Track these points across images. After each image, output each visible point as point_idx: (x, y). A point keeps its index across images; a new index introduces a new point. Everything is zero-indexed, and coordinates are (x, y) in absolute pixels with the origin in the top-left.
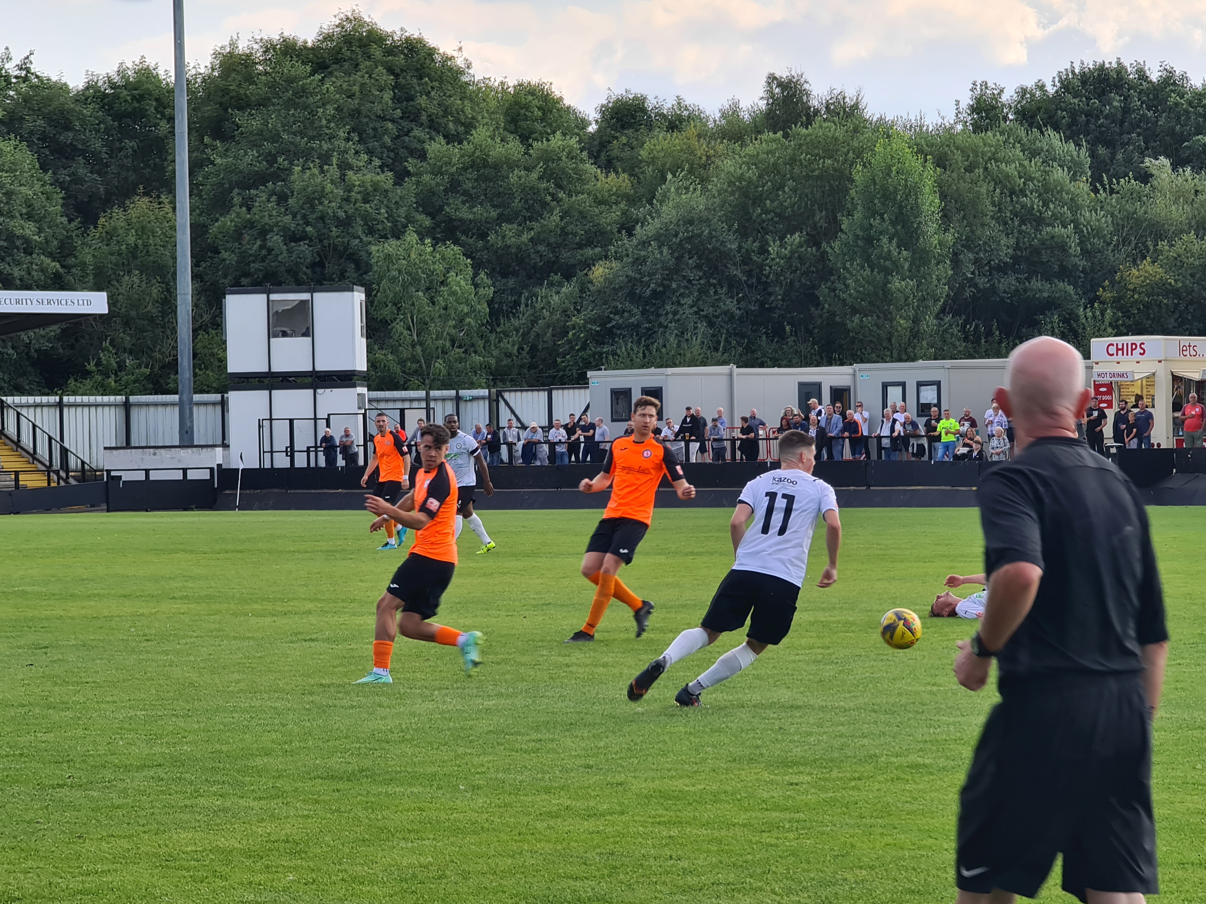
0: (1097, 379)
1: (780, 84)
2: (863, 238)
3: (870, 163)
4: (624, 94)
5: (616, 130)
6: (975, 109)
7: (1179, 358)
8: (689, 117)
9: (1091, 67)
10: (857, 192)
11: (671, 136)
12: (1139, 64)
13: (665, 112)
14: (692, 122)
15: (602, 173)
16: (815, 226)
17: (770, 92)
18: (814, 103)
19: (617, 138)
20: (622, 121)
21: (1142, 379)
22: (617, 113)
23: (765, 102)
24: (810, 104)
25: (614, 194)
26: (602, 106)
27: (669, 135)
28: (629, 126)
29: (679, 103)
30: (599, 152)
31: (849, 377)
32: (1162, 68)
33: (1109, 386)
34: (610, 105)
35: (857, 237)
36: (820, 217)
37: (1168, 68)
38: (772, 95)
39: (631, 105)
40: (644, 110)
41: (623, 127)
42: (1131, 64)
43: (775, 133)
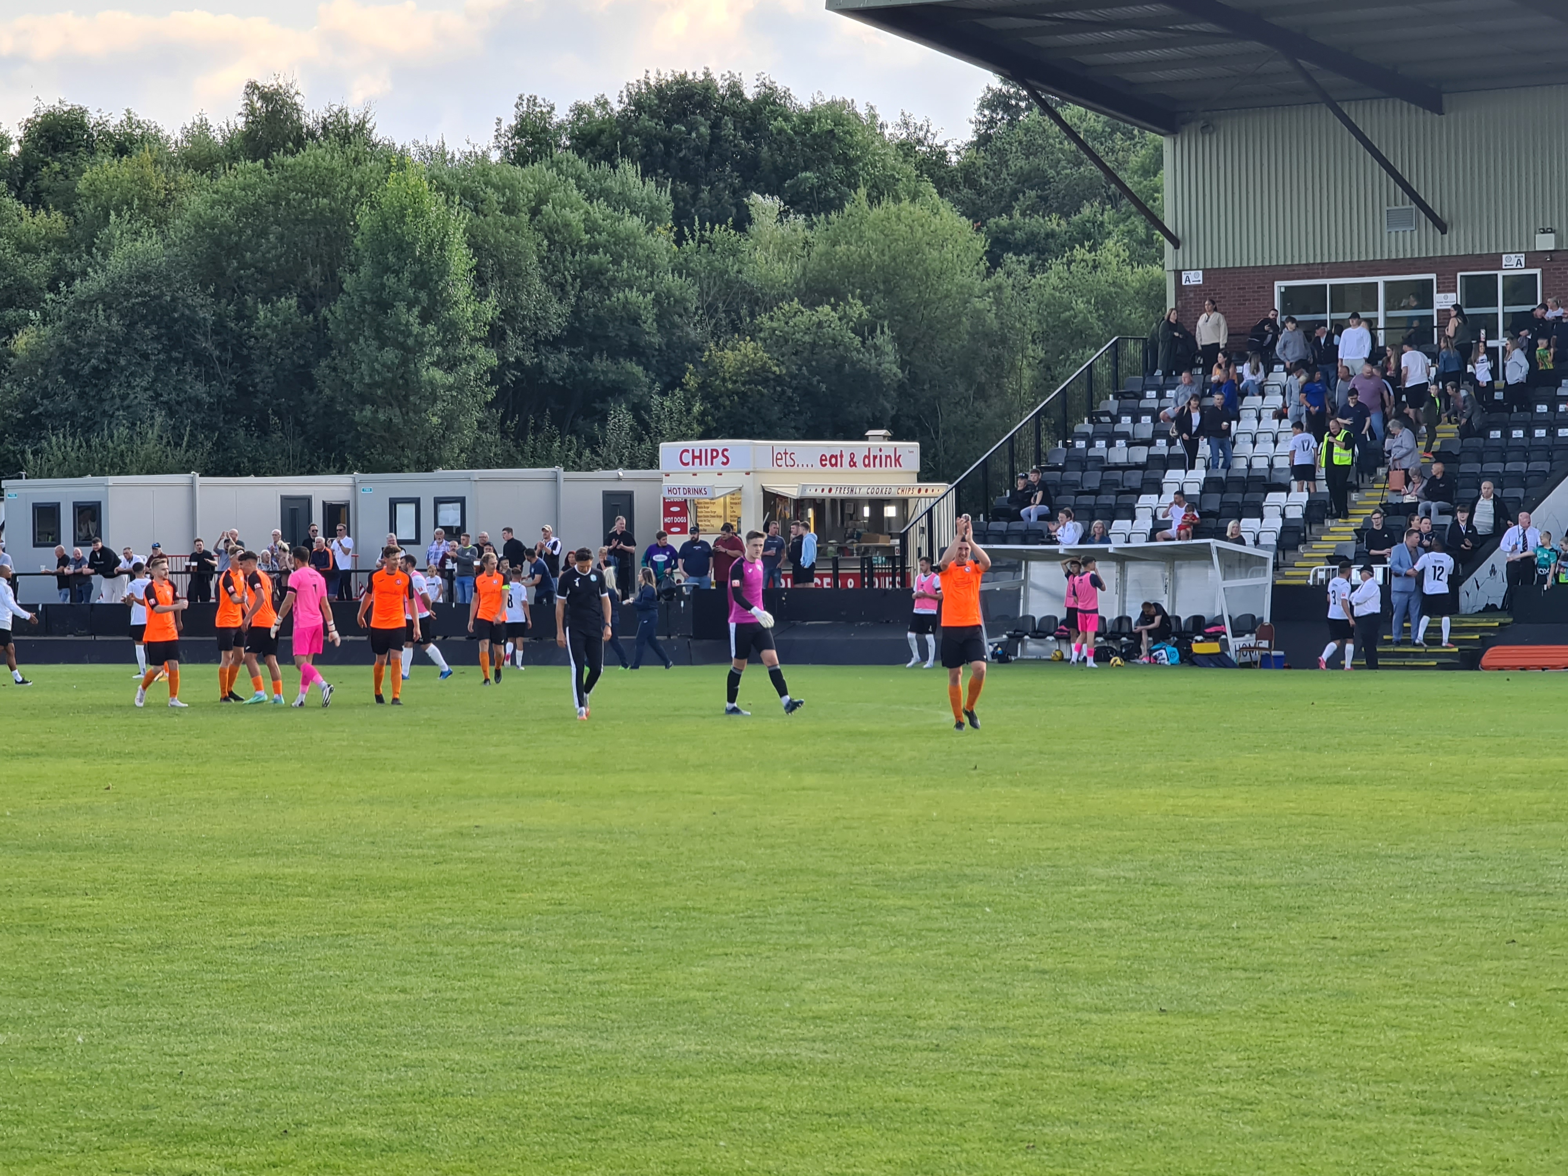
0: (667, 495)
1: (264, 97)
2: (372, 302)
3: (379, 203)
4: (57, 105)
5: (46, 153)
6: (519, 131)
7: (771, 469)
8: (143, 136)
9: (670, 79)
10: (362, 241)
11: (119, 161)
12: (733, 76)
13: (111, 130)
14: (146, 145)
15: (27, 209)
16: (307, 286)
17: (250, 105)
18: (308, 121)
19: (47, 164)
20: (54, 140)
21: (724, 496)
22: (47, 131)
23: (244, 119)
24: (302, 122)
25: (43, 238)
26: (28, 121)
27: (116, 162)
28: (65, 148)
29: (129, 118)
30: (23, 181)
31: (348, 489)
32: (758, 83)
33: (683, 505)
34: (39, 120)
35: (364, 301)
36: (314, 275)
37: (768, 83)
38: (252, 112)
39: (67, 120)
40: (82, 127)
41: (55, 149)
42: (723, 75)
43: (254, 161)
